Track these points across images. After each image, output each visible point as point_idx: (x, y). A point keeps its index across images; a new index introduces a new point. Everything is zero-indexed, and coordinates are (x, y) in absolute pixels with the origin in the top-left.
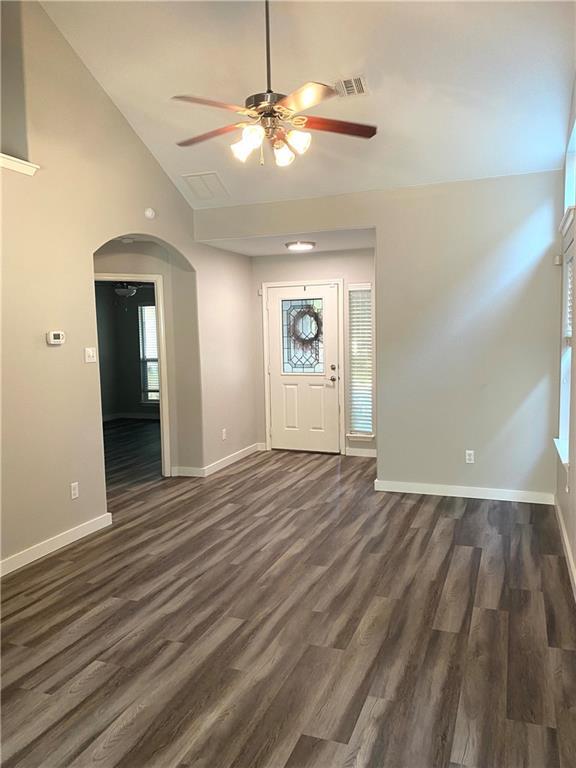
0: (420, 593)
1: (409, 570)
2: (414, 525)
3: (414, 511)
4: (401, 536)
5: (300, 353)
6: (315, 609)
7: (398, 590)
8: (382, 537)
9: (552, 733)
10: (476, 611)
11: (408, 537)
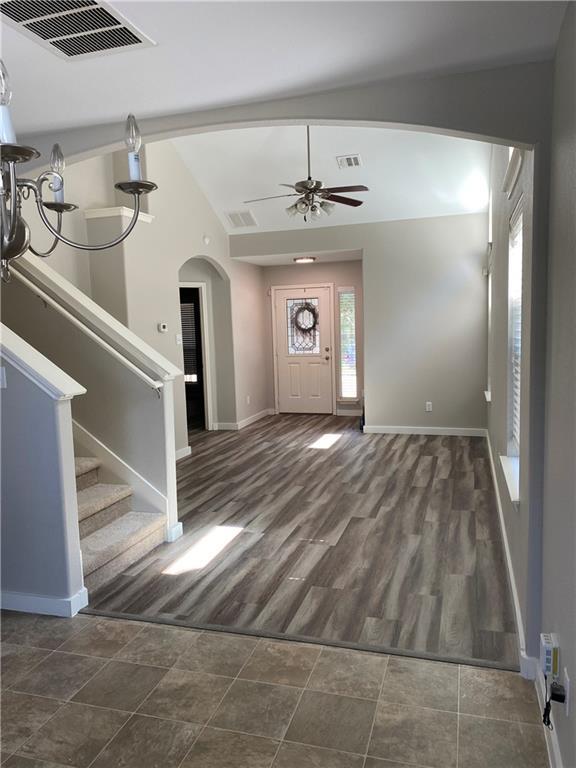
0: (402, 475)
1: (394, 466)
2: (394, 448)
3: (392, 442)
4: (386, 453)
5: (301, 339)
6: (343, 481)
7: (389, 473)
8: (374, 454)
9: (473, 513)
10: (435, 480)
11: (391, 453)
